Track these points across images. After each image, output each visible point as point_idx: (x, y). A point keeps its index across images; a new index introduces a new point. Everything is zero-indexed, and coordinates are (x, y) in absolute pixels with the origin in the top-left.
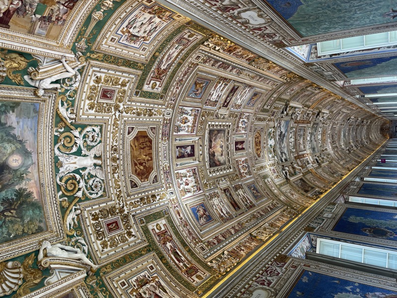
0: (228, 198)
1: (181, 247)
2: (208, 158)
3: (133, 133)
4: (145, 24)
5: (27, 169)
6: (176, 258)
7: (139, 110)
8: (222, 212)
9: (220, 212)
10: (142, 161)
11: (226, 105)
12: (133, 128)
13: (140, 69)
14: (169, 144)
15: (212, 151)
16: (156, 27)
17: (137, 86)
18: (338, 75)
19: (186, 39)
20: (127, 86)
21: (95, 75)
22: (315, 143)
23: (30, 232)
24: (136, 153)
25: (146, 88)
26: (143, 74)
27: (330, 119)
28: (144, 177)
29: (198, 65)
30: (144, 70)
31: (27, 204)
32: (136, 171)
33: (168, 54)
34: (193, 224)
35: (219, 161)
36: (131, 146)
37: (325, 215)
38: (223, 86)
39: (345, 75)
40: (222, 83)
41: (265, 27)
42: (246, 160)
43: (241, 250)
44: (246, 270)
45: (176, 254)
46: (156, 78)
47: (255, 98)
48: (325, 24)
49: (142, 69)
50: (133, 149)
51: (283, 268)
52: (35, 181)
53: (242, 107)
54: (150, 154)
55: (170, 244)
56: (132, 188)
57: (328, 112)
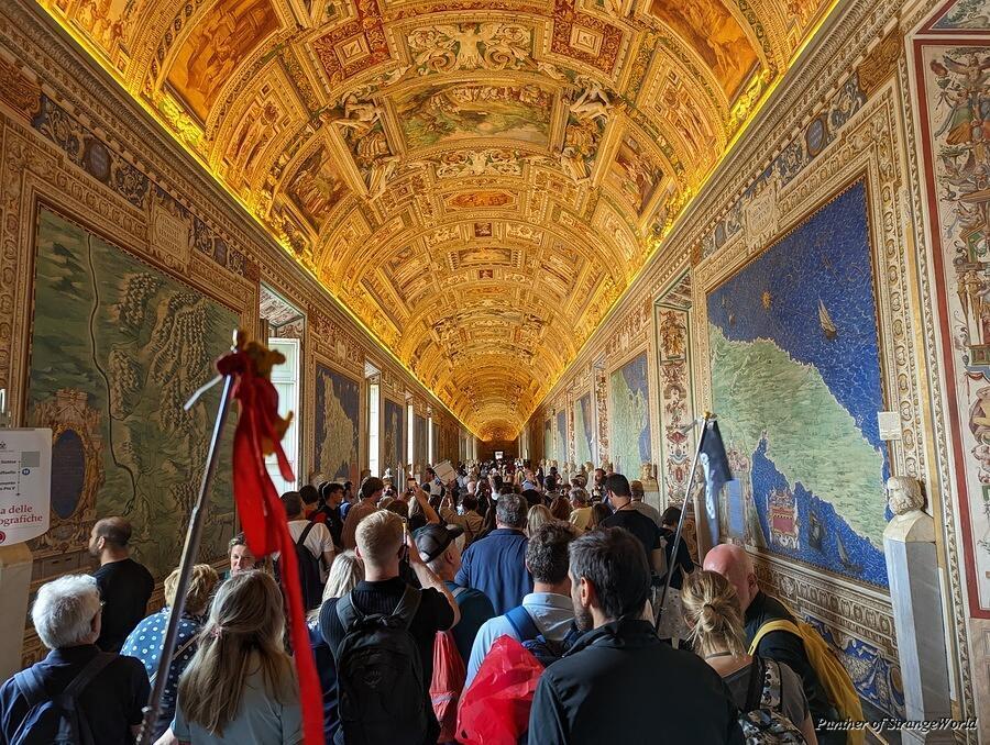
0: (417, 274)
2: (472, 248)
3: (510, 194)
5: (476, 132)
7: (539, 202)
9: (402, 272)
10: (474, 200)
11: (544, 267)
12: (517, 195)
13: (584, 217)
14: (494, 218)
15: (481, 250)
24: (485, 195)
28: (455, 202)
31: (439, 135)
32: (464, 196)
35: (466, 257)
36: (495, 192)
38: (569, 271)
40: (573, 272)
42: (465, 281)
43: (365, 309)
44: (356, 328)
46: (576, 224)
47: (553, 295)
50: (490, 193)
51: (358, 362)
52: (462, 137)
53: (542, 280)
54: (483, 205)
56: (443, 195)
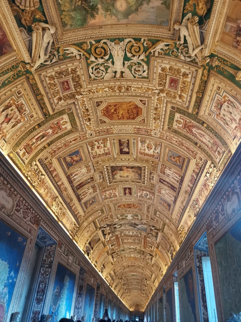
0: (86, 180)
1: (48, 141)
2: (118, 165)
3: (141, 104)
4: (231, 115)
5: (114, 15)
6: (39, 137)
7: (159, 109)
8: (76, 175)
9: (75, 174)
10: (117, 112)
11: (161, 181)
12: (145, 104)
13: (193, 111)
14: (131, 134)
15: (124, 169)
16: (227, 124)
17: (179, 108)
18: (183, 272)
19: (216, 149)
20: (179, 100)
21: (190, 73)
22: (128, 251)
23: (63, 17)
24: (124, 107)
25: (177, 116)
26: (189, 113)
27: (147, 264)
28: (105, 112)
29: (195, 158)
30: (192, 114)
31: (85, 15)
32: (110, 106)
33: (205, 134)
34: (66, 151)
35: (116, 174)
36: (130, 102)
37: (70, 257)
38: (177, 179)
39: (182, 278)
40: (179, 178)
41: (224, 214)
42: (116, 196)
43: (45, 189)
44: (28, 192)
45: (43, 136)
46: (185, 124)
47: (166, 205)
48: (225, 263)
49: (193, 112)
50: (128, 104)
51: (29, 222)
52: (104, 21)
53: (159, 194)
54: (123, 118)
55: (51, 132)
56: (96, 102)
57: (152, 263)
